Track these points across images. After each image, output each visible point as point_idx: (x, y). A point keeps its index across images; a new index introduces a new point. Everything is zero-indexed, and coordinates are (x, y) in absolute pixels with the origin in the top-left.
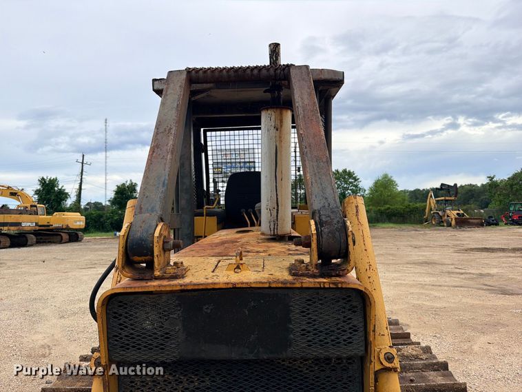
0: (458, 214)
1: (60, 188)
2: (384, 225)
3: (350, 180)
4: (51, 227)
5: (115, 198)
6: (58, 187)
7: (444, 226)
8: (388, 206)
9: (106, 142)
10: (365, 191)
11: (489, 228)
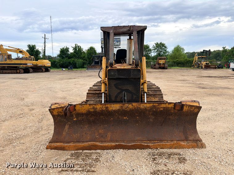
0: (206, 63)
1: (37, 49)
2: (175, 68)
3: (163, 48)
4: (38, 66)
5: (60, 54)
6: (36, 49)
7: (199, 68)
8: (178, 59)
9: (51, 28)
10: (169, 52)
11: (218, 69)
